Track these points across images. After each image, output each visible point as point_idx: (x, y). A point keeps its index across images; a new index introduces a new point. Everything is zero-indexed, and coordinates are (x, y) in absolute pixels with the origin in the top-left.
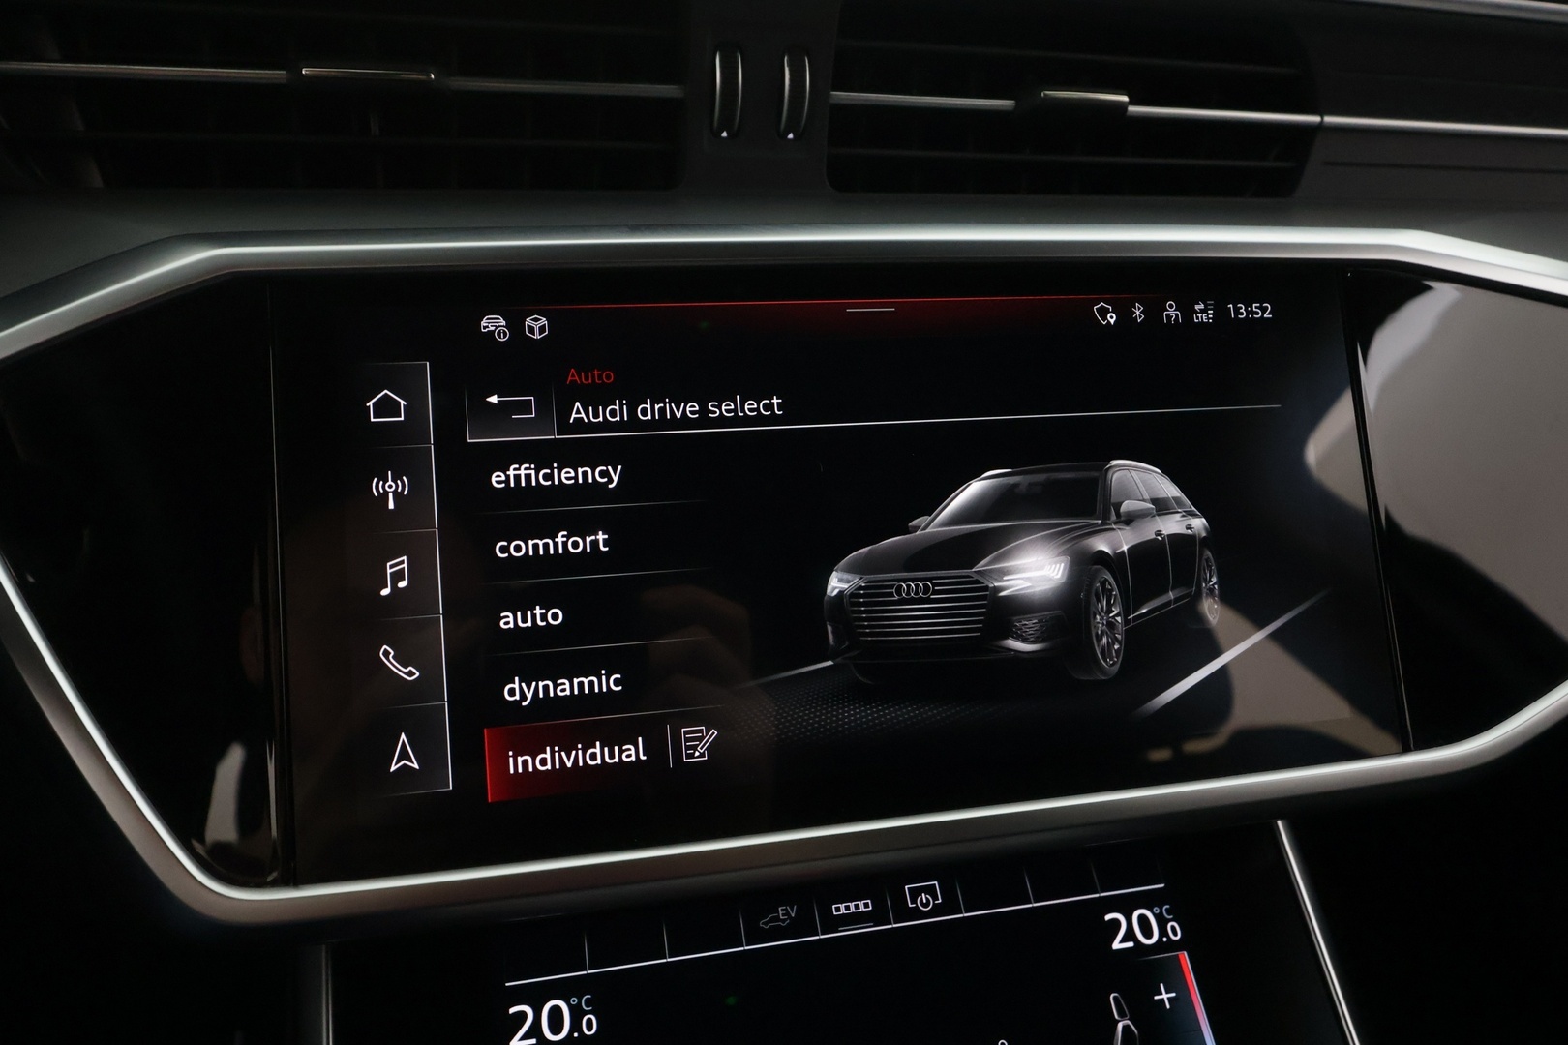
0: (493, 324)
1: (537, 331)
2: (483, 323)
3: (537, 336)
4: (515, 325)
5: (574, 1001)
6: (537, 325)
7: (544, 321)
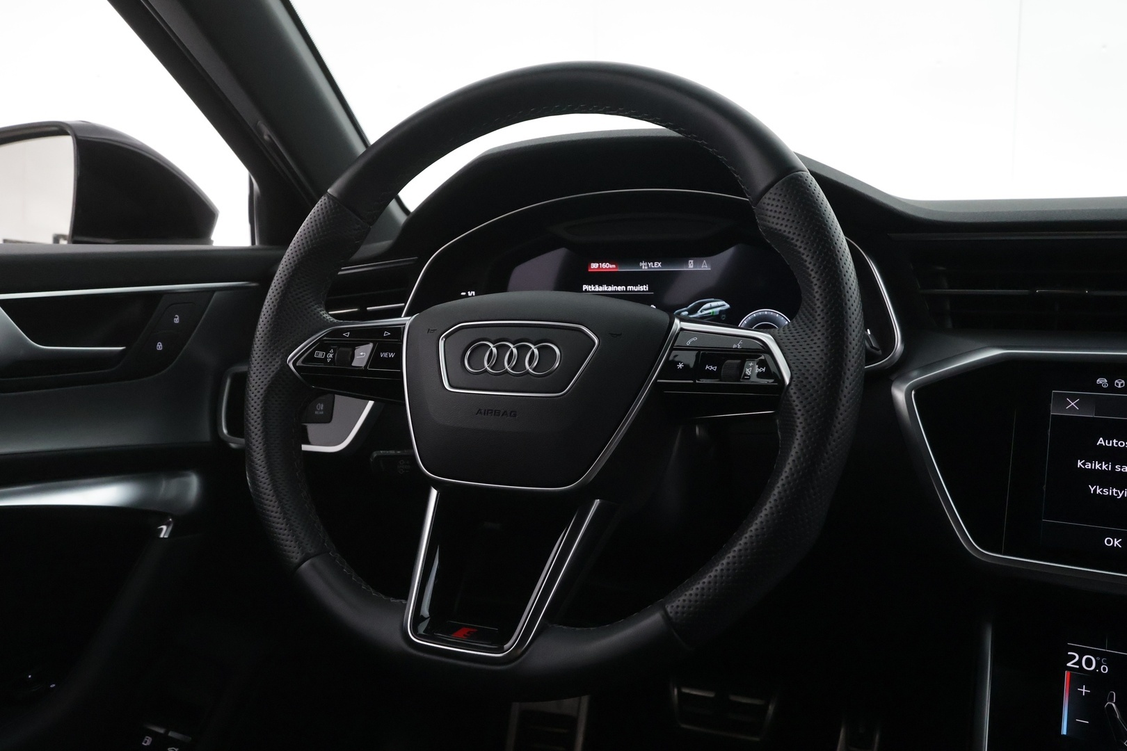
0: (1102, 381)
1: (1120, 385)
2: (1098, 381)
3: (1120, 387)
4: (1111, 382)
5: (1098, 659)
6: (1120, 383)
7: (1123, 382)
